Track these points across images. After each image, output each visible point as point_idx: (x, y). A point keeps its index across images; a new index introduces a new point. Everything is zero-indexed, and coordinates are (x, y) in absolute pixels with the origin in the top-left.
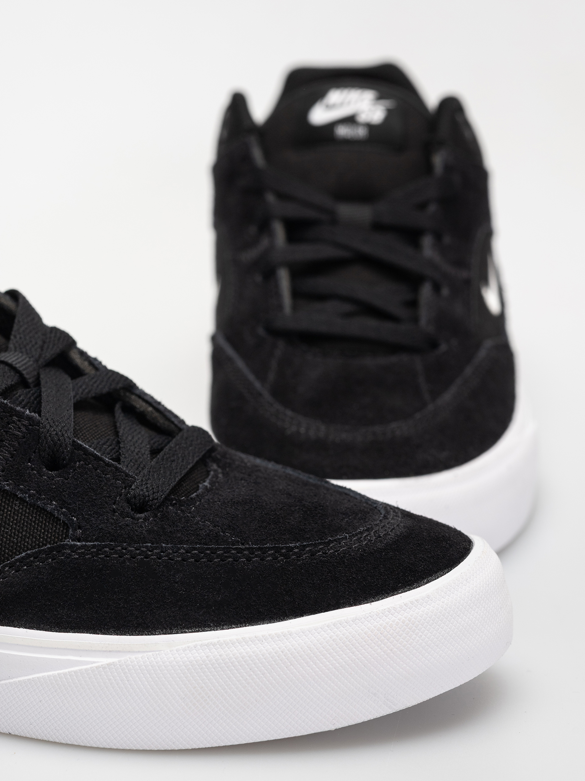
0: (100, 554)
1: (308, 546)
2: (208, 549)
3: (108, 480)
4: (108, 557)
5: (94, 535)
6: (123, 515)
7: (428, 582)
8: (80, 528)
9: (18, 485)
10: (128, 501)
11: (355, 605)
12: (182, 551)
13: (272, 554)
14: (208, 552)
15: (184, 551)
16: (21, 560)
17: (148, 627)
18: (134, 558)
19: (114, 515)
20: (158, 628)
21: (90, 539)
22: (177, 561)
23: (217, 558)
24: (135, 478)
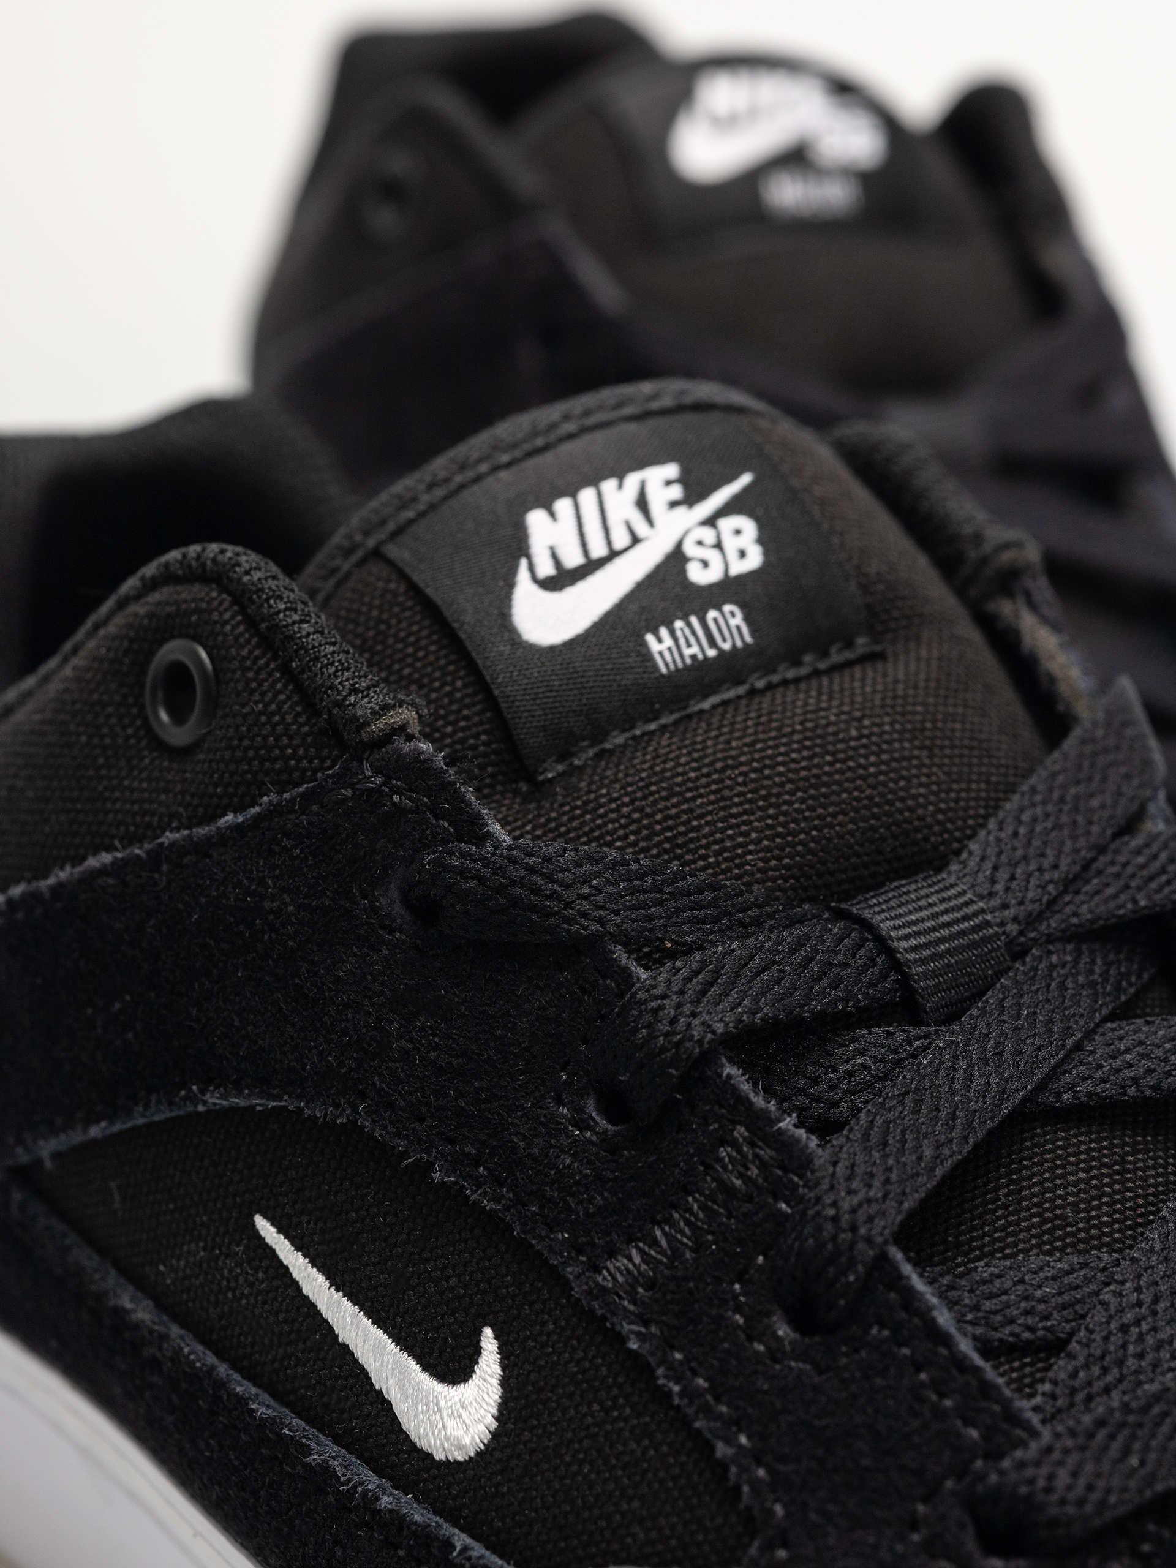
3: (942, 1414)
9: (672, 1346)
10: (973, 1503)
24: (1034, 1434)
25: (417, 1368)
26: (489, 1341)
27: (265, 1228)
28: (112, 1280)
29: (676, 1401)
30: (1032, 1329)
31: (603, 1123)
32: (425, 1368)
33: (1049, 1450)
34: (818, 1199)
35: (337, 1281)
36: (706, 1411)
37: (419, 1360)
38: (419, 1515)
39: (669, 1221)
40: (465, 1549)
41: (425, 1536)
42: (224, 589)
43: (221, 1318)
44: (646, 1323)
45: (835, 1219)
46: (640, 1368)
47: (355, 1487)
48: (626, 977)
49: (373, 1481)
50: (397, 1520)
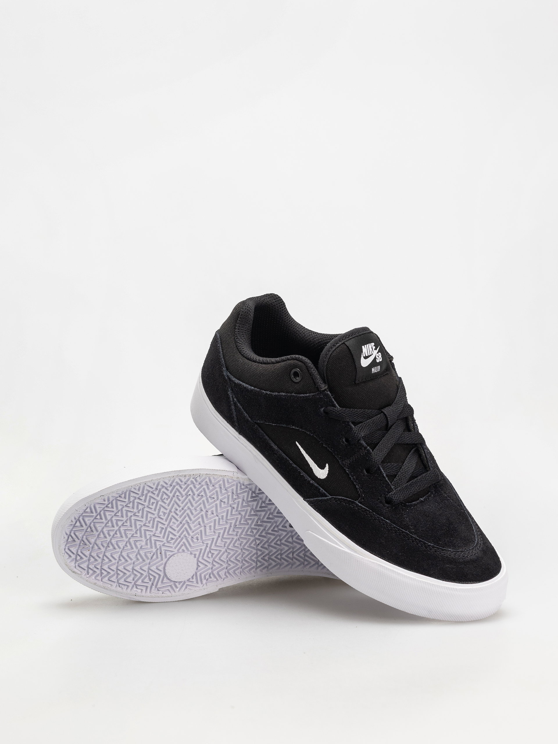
0: (365, 512)
1: (435, 547)
2: (401, 530)
3: (383, 487)
4: (367, 515)
5: (366, 504)
6: (381, 502)
7: (459, 583)
8: (363, 499)
9: (352, 472)
10: (385, 498)
11: (437, 579)
12: (392, 526)
13: (422, 544)
14: (401, 532)
15: (393, 527)
16: (339, 499)
17: (366, 547)
18: (375, 520)
19: (377, 501)
20: (369, 549)
21: (364, 505)
22: (388, 529)
23: (402, 535)
24: (393, 490)
25: (317, 466)
26: (327, 465)
27: (297, 443)
28: (271, 442)
29: (352, 479)
30: (392, 473)
31: (345, 443)
32: (318, 466)
33: (395, 493)
34: (372, 458)
35: (307, 453)
36: (355, 481)
37: (317, 465)
38: (316, 485)
39: (352, 457)
40: (322, 490)
41: (317, 487)
42: (305, 364)
43: (288, 452)
44: (349, 469)
45: (374, 461)
46: (348, 474)
47: (307, 479)
48: (351, 428)
49: (309, 479)
50: (312, 484)
